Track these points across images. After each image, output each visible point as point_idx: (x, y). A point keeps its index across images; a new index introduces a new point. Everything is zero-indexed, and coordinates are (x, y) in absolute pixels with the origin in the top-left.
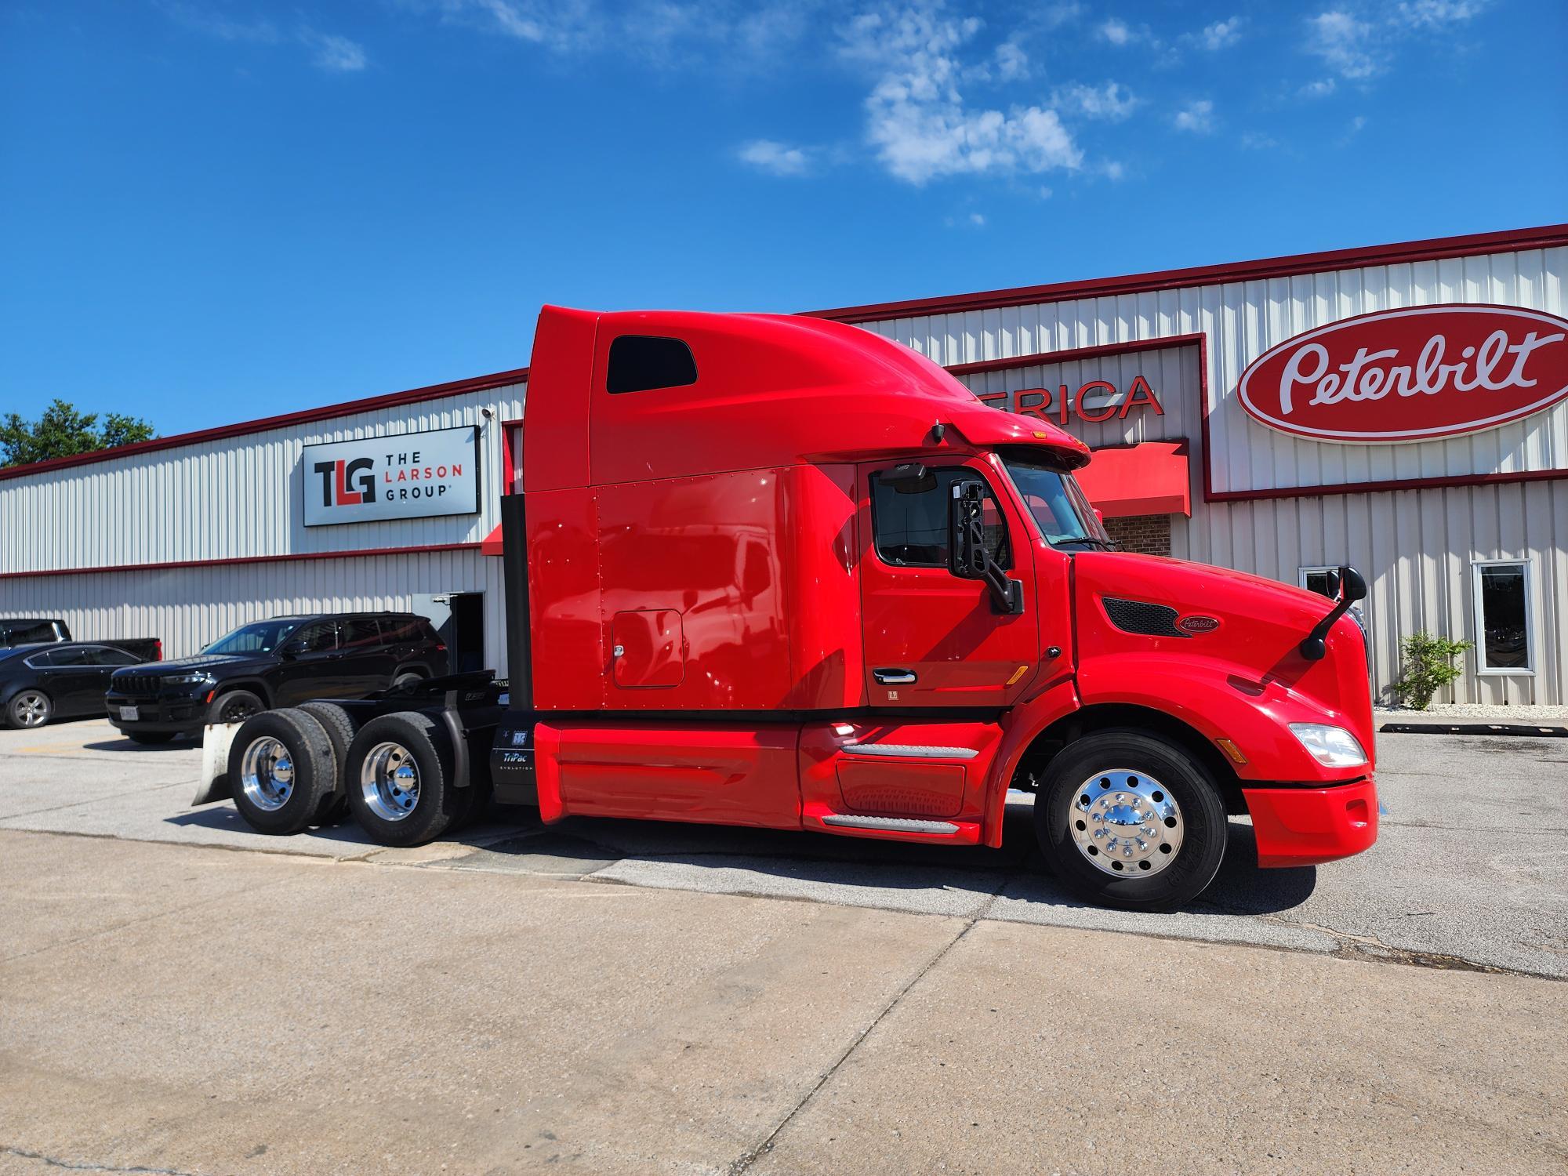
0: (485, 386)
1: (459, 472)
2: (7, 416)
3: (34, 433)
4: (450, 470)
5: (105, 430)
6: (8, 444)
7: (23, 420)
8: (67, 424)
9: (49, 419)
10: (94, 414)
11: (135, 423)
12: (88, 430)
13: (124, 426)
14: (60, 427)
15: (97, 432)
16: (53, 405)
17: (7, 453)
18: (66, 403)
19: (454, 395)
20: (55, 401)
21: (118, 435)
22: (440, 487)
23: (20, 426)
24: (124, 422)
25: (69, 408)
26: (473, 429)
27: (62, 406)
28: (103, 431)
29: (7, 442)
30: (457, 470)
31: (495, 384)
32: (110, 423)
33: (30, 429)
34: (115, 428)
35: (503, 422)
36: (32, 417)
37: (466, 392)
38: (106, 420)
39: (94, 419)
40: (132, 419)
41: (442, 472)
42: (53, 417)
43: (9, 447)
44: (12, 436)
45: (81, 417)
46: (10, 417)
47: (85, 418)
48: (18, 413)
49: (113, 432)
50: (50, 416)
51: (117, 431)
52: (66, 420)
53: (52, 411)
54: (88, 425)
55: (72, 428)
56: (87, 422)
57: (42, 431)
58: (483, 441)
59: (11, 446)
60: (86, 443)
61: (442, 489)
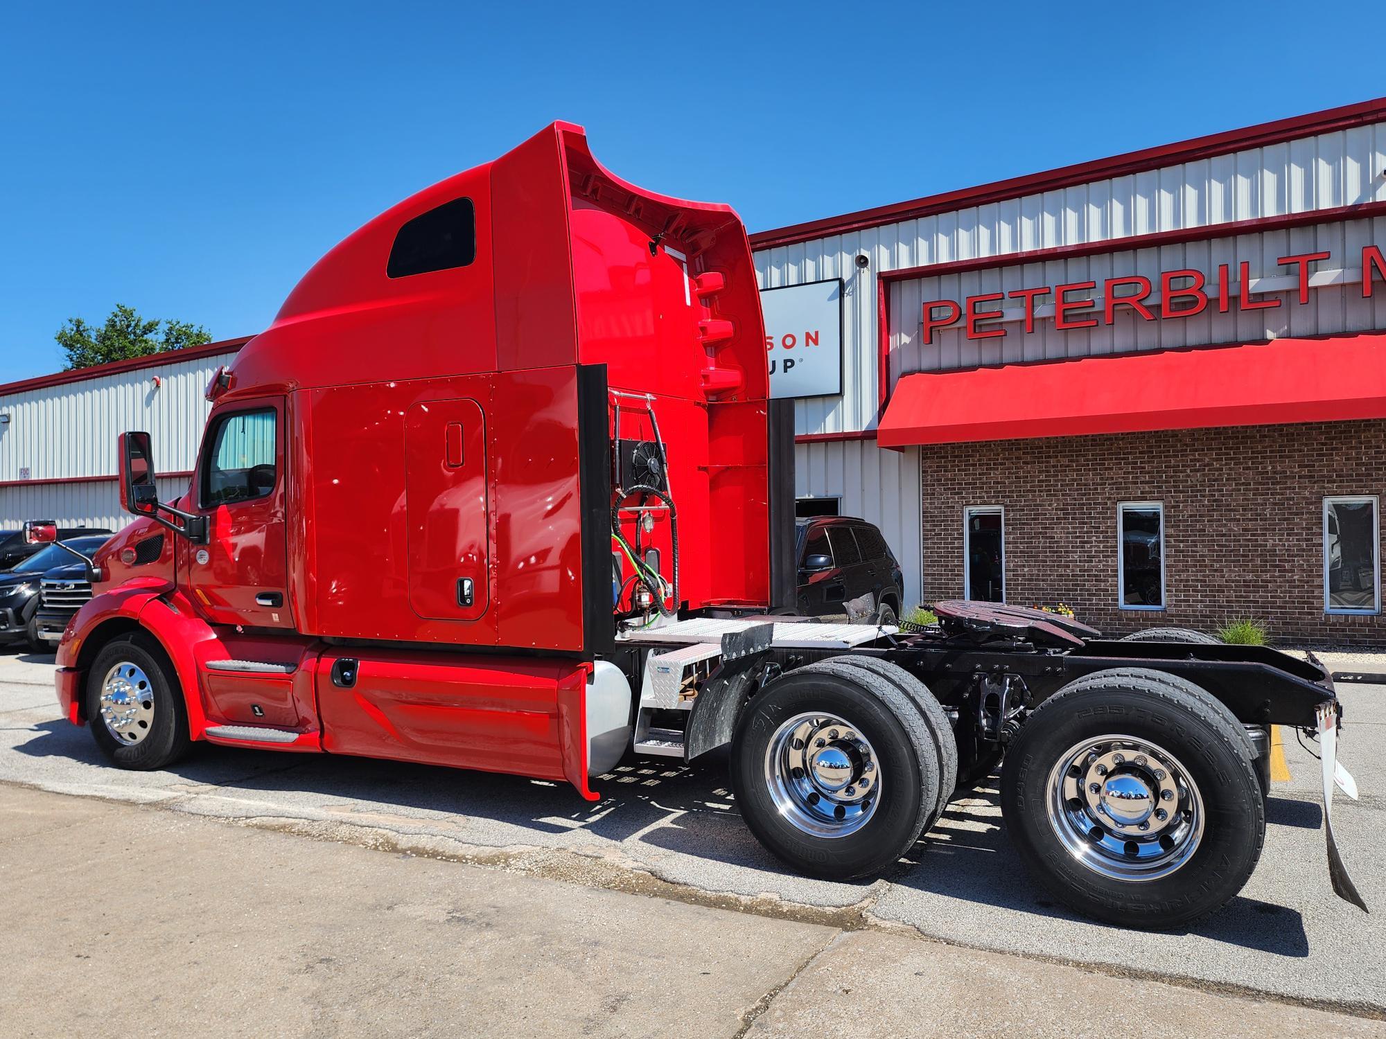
0: (856, 225)
1: (816, 342)
2: (71, 321)
3: (96, 339)
4: (801, 339)
5: (165, 337)
6: (72, 350)
7: (87, 325)
8: (130, 329)
9: (112, 324)
10: (157, 321)
11: (195, 330)
12: (148, 337)
13: (185, 333)
14: (122, 333)
15: (156, 339)
16: (116, 310)
17: (71, 360)
18: (128, 307)
19: (804, 240)
20: (118, 306)
21: (177, 342)
22: (786, 361)
23: (84, 331)
24: (184, 329)
25: (132, 314)
26: (837, 284)
27: (126, 310)
28: (162, 338)
29: (71, 347)
30: (812, 339)
31: (871, 222)
32: (171, 329)
33: (93, 335)
34: (174, 335)
35: (880, 273)
36: (96, 324)
37: (822, 237)
38: (166, 327)
39: (157, 325)
40: (192, 326)
41: (789, 341)
42: (116, 322)
43: (72, 353)
44: (78, 342)
45: (142, 324)
46: (74, 322)
47: (149, 323)
48: (82, 318)
49: (173, 340)
50: (113, 321)
51: (177, 339)
52: (128, 326)
53: (116, 316)
54: (151, 332)
55: (135, 333)
56: (150, 328)
57: (104, 338)
58: (848, 300)
59: (75, 352)
60: (148, 350)
61: (789, 364)
